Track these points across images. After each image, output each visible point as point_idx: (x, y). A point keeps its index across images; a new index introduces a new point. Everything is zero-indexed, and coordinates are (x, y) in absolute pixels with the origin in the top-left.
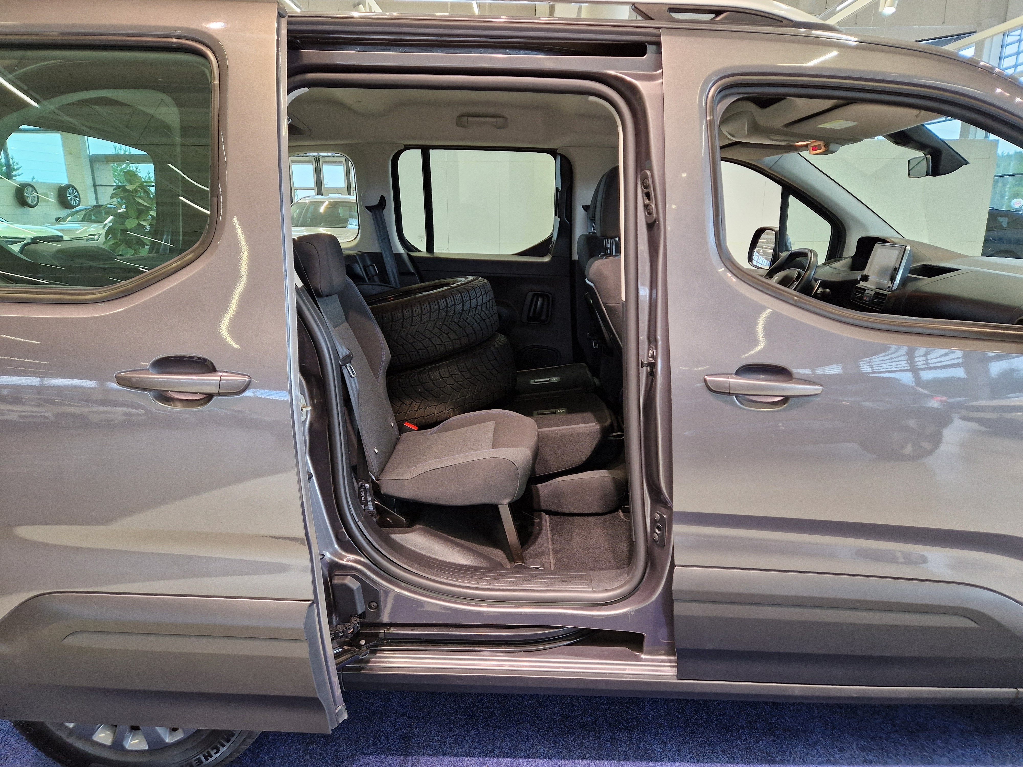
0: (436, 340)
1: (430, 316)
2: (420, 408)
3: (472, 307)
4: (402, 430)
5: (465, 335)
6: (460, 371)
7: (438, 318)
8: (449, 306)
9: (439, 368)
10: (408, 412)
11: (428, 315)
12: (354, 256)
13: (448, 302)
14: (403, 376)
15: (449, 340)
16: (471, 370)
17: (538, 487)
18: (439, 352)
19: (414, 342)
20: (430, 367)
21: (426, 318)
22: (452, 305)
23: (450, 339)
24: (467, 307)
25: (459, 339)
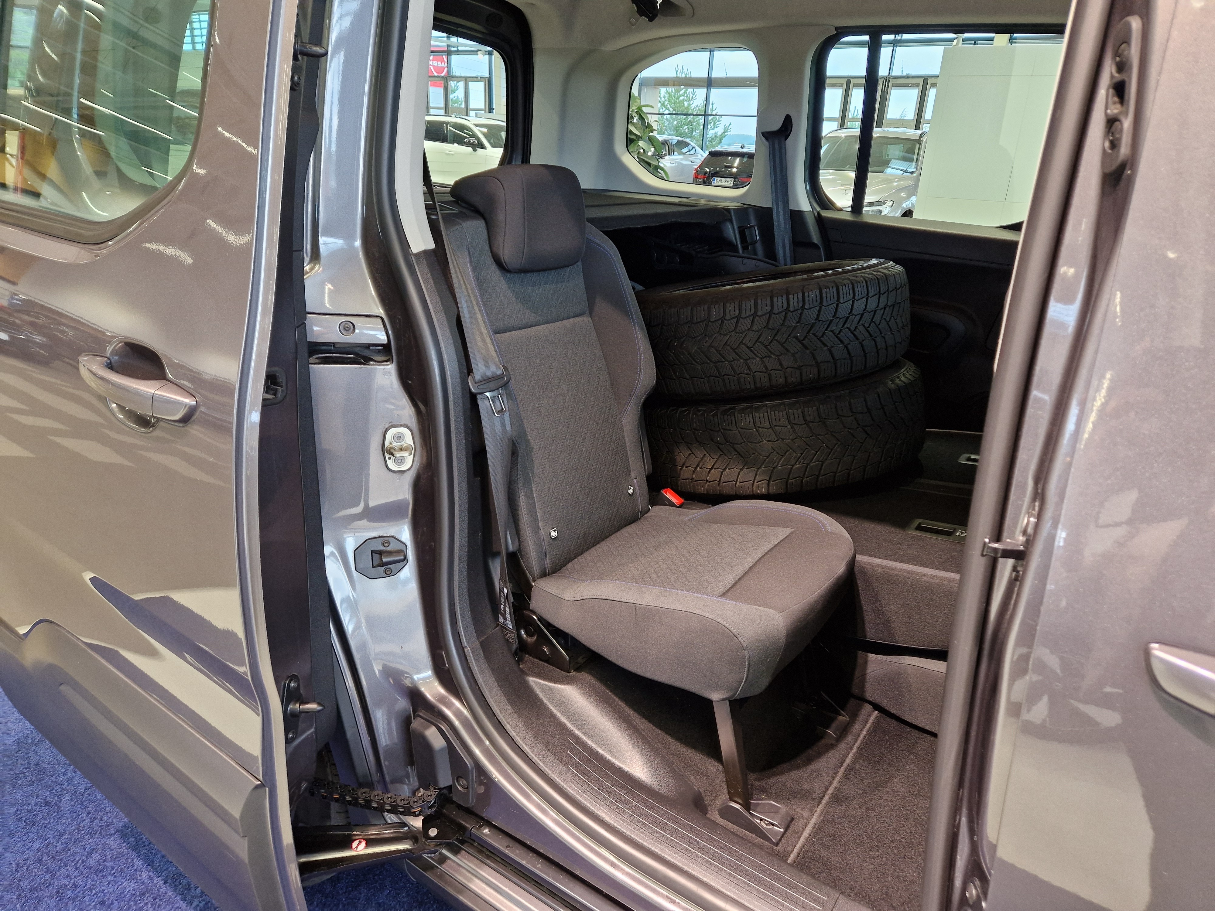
0: (755, 364)
1: (753, 322)
2: (715, 467)
3: (839, 315)
4: (655, 499)
5: (813, 363)
6: (790, 423)
7: (766, 327)
8: (791, 309)
9: (757, 409)
10: (698, 469)
11: (749, 321)
12: (728, 210)
13: (791, 303)
14: (699, 411)
15: (780, 368)
16: (811, 424)
17: (869, 659)
18: (759, 385)
19: (719, 362)
20: (744, 405)
21: (745, 324)
22: (796, 307)
23: (781, 364)
24: (827, 314)
25: (799, 368)
